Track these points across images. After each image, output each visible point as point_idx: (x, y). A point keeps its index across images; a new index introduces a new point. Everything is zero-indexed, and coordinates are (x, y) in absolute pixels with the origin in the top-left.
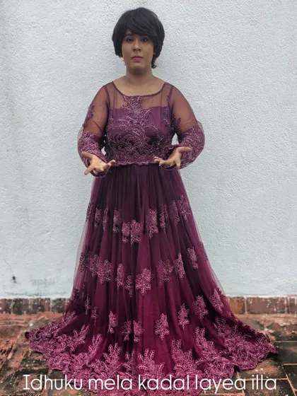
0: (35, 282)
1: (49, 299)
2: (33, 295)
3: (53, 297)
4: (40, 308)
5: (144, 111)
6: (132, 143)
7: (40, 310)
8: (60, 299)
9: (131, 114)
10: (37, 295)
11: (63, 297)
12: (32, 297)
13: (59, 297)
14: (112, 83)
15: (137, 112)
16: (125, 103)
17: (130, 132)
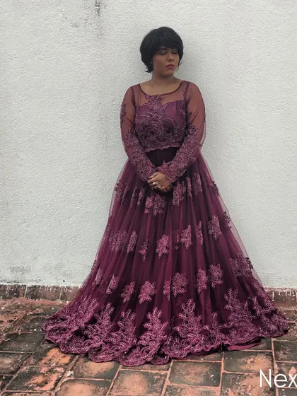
0: (13, 270)
1: (25, 286)
2: (11, 282)
3: (29, 285)
4: (15, 294)
5: (162, 106)
6: (153, 133)
7: (15, 296)
8: (35, 286)
9: (151, 110)
10: (15, 282)
11: (38, 284)
12: (10, 284)
13: (34, 284)
14: (139, 85)
15: (156, 107)
16: (147, 101)
17: (150, 125)
